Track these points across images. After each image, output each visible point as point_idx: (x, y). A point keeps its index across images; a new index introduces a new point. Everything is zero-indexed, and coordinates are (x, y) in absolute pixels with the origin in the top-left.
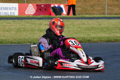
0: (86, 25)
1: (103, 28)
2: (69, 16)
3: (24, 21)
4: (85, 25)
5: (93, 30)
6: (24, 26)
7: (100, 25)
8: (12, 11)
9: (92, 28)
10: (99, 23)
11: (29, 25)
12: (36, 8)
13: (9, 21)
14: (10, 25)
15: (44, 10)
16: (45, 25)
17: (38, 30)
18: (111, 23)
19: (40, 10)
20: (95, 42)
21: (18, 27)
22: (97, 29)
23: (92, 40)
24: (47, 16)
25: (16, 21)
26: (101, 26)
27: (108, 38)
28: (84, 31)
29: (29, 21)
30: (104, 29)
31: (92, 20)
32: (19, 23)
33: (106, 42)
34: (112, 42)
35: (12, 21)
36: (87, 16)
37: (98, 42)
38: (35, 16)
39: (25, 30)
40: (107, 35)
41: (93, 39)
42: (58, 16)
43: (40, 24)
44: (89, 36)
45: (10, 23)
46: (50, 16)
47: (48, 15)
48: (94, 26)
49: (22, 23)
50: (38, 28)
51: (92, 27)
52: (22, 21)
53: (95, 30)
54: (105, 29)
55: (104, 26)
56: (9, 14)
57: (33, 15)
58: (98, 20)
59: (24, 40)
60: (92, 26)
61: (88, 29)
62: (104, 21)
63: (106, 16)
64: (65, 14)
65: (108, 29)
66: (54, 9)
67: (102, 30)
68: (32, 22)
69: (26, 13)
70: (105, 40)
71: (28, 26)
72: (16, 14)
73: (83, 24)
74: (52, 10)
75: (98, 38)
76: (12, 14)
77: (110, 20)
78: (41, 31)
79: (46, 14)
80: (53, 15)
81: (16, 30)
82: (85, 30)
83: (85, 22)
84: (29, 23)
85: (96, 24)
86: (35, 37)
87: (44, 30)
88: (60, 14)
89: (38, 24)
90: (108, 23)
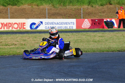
2: (119, 29)
3: (81, 33)
6: (81, 38)
8: (71, 25)
12: (91, 22)
13: (68, 34)
14: (69, 37)
15: (98, 24)
16: (99, 37)
17: (93, 41)
19: (94, 24)
21: (76, 39)
25: (74, 33)
29: (85, 33)
32: (76, 36)
35: (71, 33)
38: (90, 29)
39: (81, 42)
42: (110, 29)
43: (95, 36)
45: (69, 36)
46: (103, 29)
47: (102, 28)
50: (93, 39)
52: (79, 33)
56: (69, 28)
57: (89, 28)
64: (116, 28)
66: (107, 23)
68: (88, 35)
69: (83, 27)
71: (84, 38)
72: (74, 27)
74: (104, 24)
76: (71, 28)
78: (95, 42)
79: (100, 28)
80: (106, 28)
81: (74, 41)
84: (85, 35)
86: (90, 47)
87: (98, 41)
88: (112, 27)
89: (93, 36)
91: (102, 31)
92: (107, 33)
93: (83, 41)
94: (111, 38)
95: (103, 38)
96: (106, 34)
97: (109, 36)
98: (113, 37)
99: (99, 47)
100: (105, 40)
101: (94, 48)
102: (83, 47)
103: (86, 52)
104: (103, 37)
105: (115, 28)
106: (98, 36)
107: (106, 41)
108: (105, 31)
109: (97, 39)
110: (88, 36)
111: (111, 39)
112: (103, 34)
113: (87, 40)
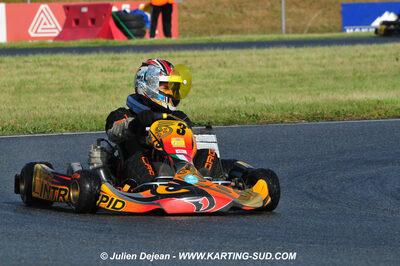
0: (231, 67)
4: (225, 67)
6: (35, 77)
7: (274, 66)
9: (251, 75)
10: (268, 60)
11: (52, 73)
15: (90, 23)
16: (102, 71)
17: (83, 88)
18: (308, 59)
19: (77, 22)
20: (275, 122)
21: (17, 79)
22: (265, 80)
24: (101, 41)
26: (276, 70)
27: (310, 107)
28: (228, 86)
30: (288, 78)
32: (18, 67)
33: (309, 120)
34: (327, 119)
36: (225, 38)
37: (282, 122)
38: (62, 43)
39: (39, 90)
41: (265, 113)
42: (135, 41)
43: (86, 69)
46: (111, 42)
47: (104, 37)
48: (257, 69)
50: (81, 79)
54: (291, 78)
55: (286, 69)
57: (56, 38)
59: (51, 121)
60: (251, 70)
61: (239, 80)
62: (284, 54)
63: (285, 36)
68: (60, 63)
69: (33, 34)
70: (303, 115)
71: (48, 76)
73: (220, 65)
75: (282, 108)
78: (92, 90)
79: (98, 36)
81: (13, 88)
82: (229, 83)
84: (50, 65)
85: (261, 63)
87: (102, 86)
88: (142, 35)
89: (78, 67)
90: (297, 59)
91: (106, 49)
95: (118, 75)
96: (125, 59)
104: (118, 70)
106: (97, 67)
108: (118, 49)
109: (96, 78)
110: (61, 67)
112: (116, 62)
113: (59, 84)
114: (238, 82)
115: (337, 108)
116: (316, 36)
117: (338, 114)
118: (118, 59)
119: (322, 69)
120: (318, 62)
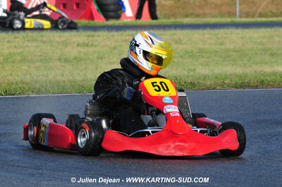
0: (186, 44)
1: (228, 51)
2: (139, 22)
3: (22, 34)
4: (181, 43)
5: (203, 57)
6: (21, 50)
7: (221, 44)
9: (201, 51)
10: (218, 38)
11: (36, 47)
15: (75, 7)
16: (78, 45)
17: (60, 60)
18: (251, 38)
20: (209, 89)
22: (213, 54)
23: (199, 83)
24: (83, 22)
26: (223, 47)
27: (240, 76)
28: (180, 60)
30: (231, 53)
31: (201, 31)
32: (9, 41)
33: (237, 87)
34: (252, 87)
36: (187, 21)
37: (214, 89)
39: (24, 60)
40: (239, 70)
41: (201, 81)
42: (112, 22)
43: (65, 44)
44: (192, 73)
46: (91, 23)
47: (86, 19)
48: (207, 46)
49: (18, 40)
50: (59, 52)
51: (200, 49)
52: (17, 34)
53: (209, 57)
54: (234, 54)
55: (231, 47)
58: (217, 31)
59: (21, 85)
60: (201, 46)
61: (190, 55)
62: (231, 34)
63: (238, 20)
64: (129, 18)
65: (241, 54)
67: (226, 56)
68: (44, 39)
70: (232, 83)
71: (32, 49)
73: (176, 43)
74: (95, 7)
75: (216, 78)
77: (247, 30)
78: (67, 61)
79: (81, 18)
80: (100, 20)
81: (1, 58)
82: (181, 57)
83: (182, 37)
84: (36, 40)
85: (211, 41)
86: (50, 78)
87: (75, 58)
88: (118, 17)
89: (58, 42)
90: (242, 38)
91: (86, 28)
92: (104, 34)
93: (29, 58)
94: (115, 48)
95: (91, 50)
96: (99, 36)
97: (108, 43)
98: (120, 46)
99: (79, 78)
100: (96, 55)
101: (64, 82)
102: (29, 76)
103: (39, 92)
104: (92, 45)
105: (125, 20)
106: (74, 43)
107: (98, 58)
108: (95, 28)
109: (72, 52)
110: (45, 42)
111: (116, 52)
112: (91, 38)
113: (40, 56)
114: (190, 56)
115: (262, 78)
116: (263, 19)
117: (262, 82)
118: (93, 36)
119: (260, 47)
120: (258, 41)
